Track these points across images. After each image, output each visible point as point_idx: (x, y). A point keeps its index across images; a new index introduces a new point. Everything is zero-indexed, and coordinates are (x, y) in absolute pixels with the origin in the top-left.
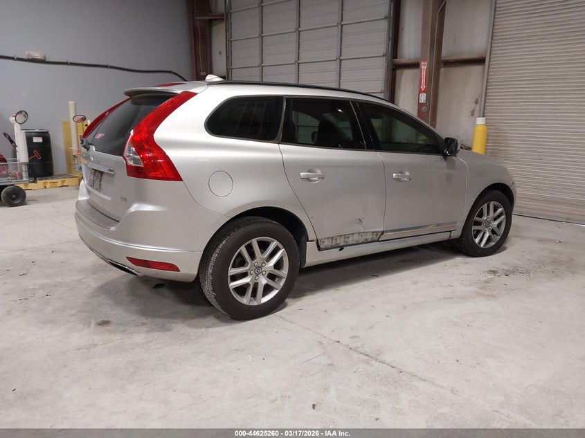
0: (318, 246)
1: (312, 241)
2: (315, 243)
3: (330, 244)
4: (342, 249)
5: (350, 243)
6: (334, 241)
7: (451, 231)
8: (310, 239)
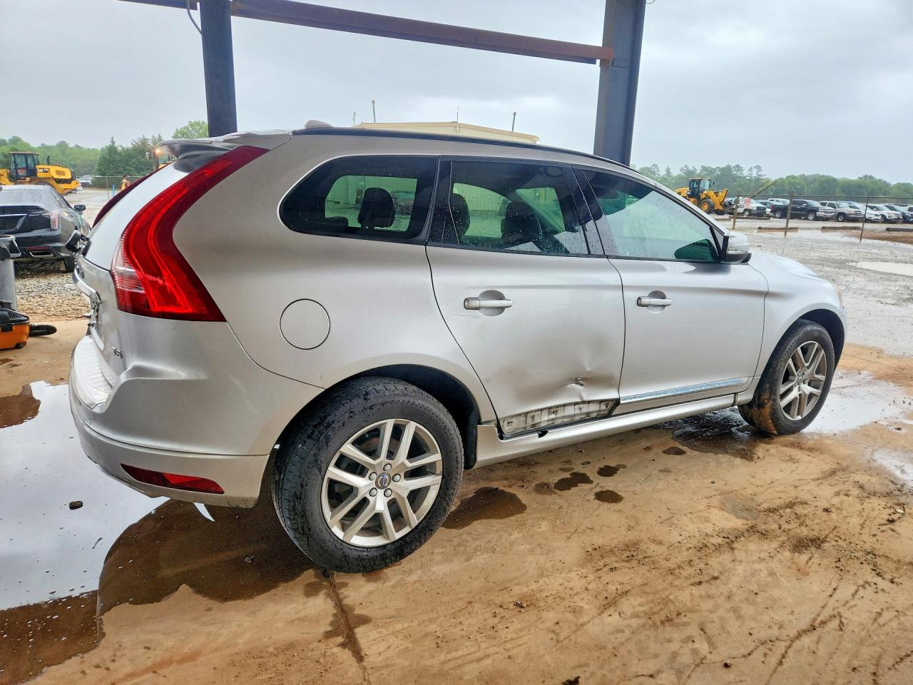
0: (500, 430)
1: (487, 422)
2: (493, 425)
3: (523, 425)
4: (543, 433)
5: (558, 422)
6: (529, 420)
7: (735, 394)
8: (483, 419)
